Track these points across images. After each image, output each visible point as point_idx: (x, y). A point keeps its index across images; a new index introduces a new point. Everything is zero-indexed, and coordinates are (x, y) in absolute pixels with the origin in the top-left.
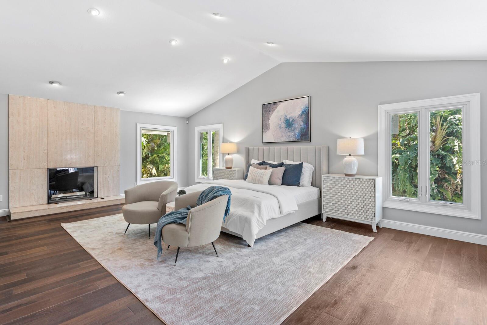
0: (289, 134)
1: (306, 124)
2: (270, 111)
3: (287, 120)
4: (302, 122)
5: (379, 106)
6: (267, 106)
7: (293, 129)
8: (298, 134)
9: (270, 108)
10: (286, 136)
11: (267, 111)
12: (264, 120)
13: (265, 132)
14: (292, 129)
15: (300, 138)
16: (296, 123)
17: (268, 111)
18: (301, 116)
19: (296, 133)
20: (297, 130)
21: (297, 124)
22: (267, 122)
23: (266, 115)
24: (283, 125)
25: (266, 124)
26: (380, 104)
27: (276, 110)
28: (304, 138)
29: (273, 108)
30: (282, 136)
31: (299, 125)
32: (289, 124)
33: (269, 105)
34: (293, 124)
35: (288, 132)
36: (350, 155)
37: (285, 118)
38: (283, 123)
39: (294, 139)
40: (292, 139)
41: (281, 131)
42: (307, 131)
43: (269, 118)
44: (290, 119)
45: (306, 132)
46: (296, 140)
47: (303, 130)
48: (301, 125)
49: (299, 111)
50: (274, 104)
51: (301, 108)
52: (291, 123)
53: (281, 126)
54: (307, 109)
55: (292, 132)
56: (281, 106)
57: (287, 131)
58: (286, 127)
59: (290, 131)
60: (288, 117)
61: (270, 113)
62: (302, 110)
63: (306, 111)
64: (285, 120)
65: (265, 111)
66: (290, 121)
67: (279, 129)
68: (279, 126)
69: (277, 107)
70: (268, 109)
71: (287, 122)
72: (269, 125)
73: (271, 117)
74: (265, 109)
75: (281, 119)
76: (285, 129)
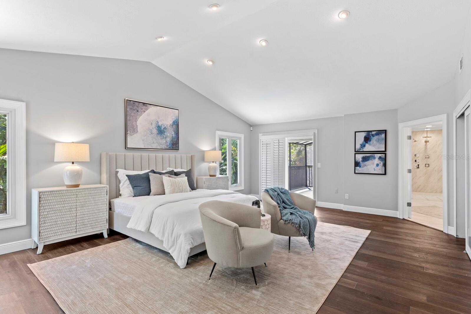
0: (160, 141)
1: (177, 134)
2: (138, 111)
4: (173, 131)
5: (217, 131)
6: (134, 103)
7: (165, 137)
8: (169, 142)
10: (157, 143)
11: (134, 110)
12: (130, 120)
13: (131, 135)
14: (163, 136)
15: (172, 146)
16: (168, 131)
17: (136, 110)
18: (172, 126)
19: (168, 142)
20: (169, 138)
21: (169, 133)
22: (134, 123)
23: (132, 114)
24: (155, 131)
25: (133, 124)
27: (147, 112)
28: (174, 147)
29: (142, 109)
30: (153, 143)
31: (170, 134)
32: (161, 131)
33: (137, 104)
34: (165, 132)
35: (160, 139)
36: (213, 162)
37: (156, 124)
38: (154, 129)
39: (166, 147)
40: (164, 147)
41: (152, 137)
43: (136, 119)
44: (161, 126)
45: (176, 141)
46: (168, 148)
47: (174, 139)
48: (172, 135)
49: (171, 121)
50: (144, 105)
51: (173, 119)
52: (163, 130)
53: (152, 132)
55: (164, 139)
56: (152, 109)
57: (158, 138)
58: (158, 134)
59: (162, 138)
60: (160, 124)
61: (139, 113)
62: (173, 120)
63: (176, 122)
64: (156, 126)
65: (131, 109)
66: (162, 128)
67: (150, 134)
68: (150, 131)
69: (147, 109)
70: (135, 107)
71: (159, 128)
72: (137, 128)
73: (139, 118)
74: (131, 107)
75: (152, 124)
76: (156, 136)
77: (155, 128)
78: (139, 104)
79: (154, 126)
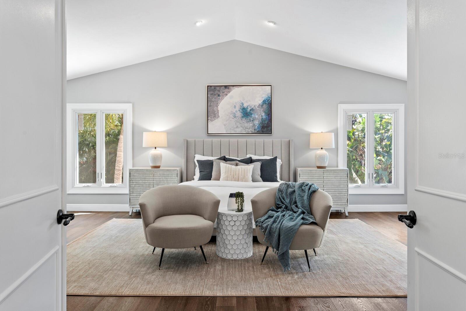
0: (246, 125)
1: (269, 115)
2: (219, 95)
3: (243, 109)
4: (263, 112)
5: (339, 105)
6: (215, 88)
7: (252, 119)
8: (258, 125)
9: (219, 91)
10: (242, 127)
11: (215, 95)
12: (210, 106)
13: (212, 121)
14: (250, 119)
15: (261, 130)
16: (255, 113)
17: (217, 95)
18: (262, 106)
19: (256, 125)
20: (257, 121)
21: (257, 114)
22: (215, 108)
23: (213, 100)
24: (239, 114)
25: (214, 110)
26: (339, 104)
27: (229, 95)
28: (265, 130)
29: (223, 93)
30: (237, 127)
31: (259, 115)
32: (246, 113)
33: (218, 88)
34: (252, 113)
35: (245, 122)
36: (322, 149)
37: (241, 106)
38: (238, 112)
39: (253, 131)
40: (251, 131)
41: (236, 121)
42: (269, 123)
43: (217, 104)
44: (247, 108)
46: (256, 131)
47: (265, 121)
48: (262, 116)
49: (260, 100)
50: (226, 88)
51: (262, 98)
52: (249, 112)
53: (235, 115)
54: (269, 99)
55: (250, 123)
56: (235, 91)
57: (243, 121)
58: (243, 117)
59: (248, 122)
60: (245, 105)
61: (220, 98)
62: (263, 99)
63: (268, 101)
64: (240, 108)
65: (212, 94)
66: (248, 110)
67: (233, 118)
68: (233, 114)
69: (229, 92)
70: (216, 92)
71: (244, 111)
72: (218, 113)
73: (220, 102)
74: (212, 92)
75: (235, 107)
76: (241, 119)
77: (239, 110)
78: (220, 88)
79: (238, 108)
